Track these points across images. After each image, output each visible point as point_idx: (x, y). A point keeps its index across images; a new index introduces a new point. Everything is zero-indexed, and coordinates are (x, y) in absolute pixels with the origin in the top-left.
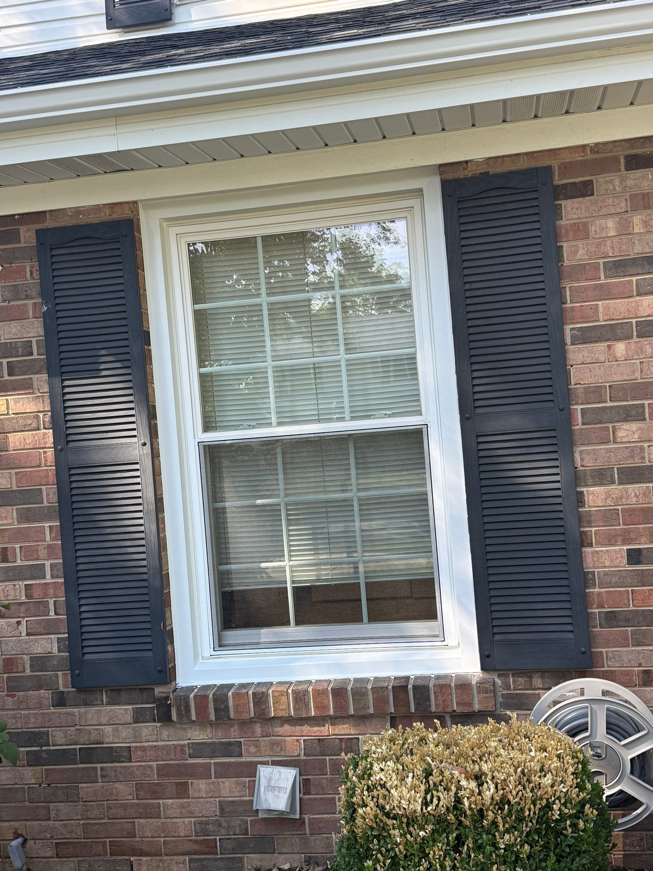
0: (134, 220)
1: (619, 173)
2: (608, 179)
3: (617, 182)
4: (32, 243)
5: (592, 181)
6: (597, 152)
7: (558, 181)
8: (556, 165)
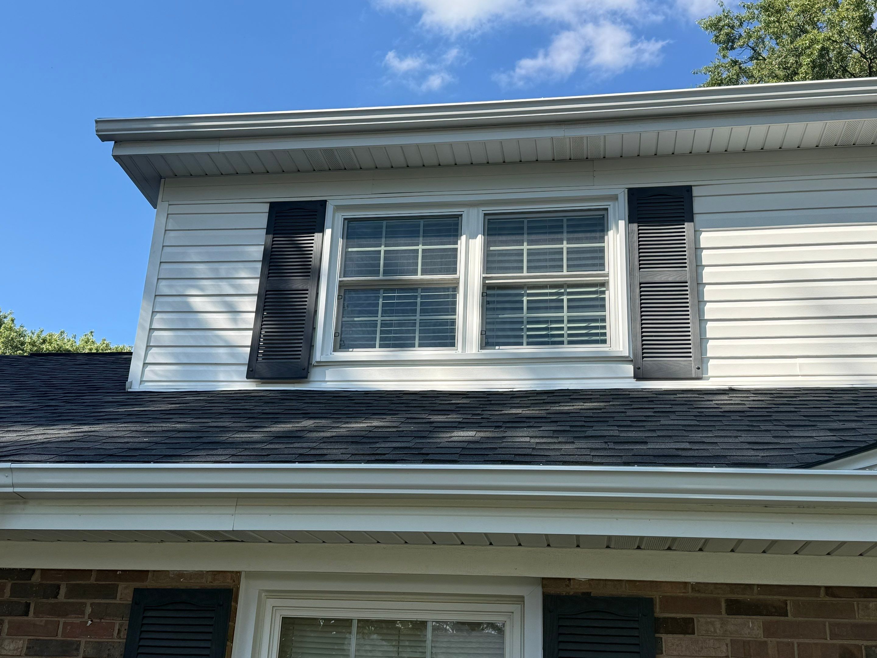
0: (234, 589)
1: (721, 616)
2: (709, 620)
3: (718, 625)
4: (127, 600)
5: (692, 619)
6: (699, 591)
7: (659, 613)
8: (657, 597)
